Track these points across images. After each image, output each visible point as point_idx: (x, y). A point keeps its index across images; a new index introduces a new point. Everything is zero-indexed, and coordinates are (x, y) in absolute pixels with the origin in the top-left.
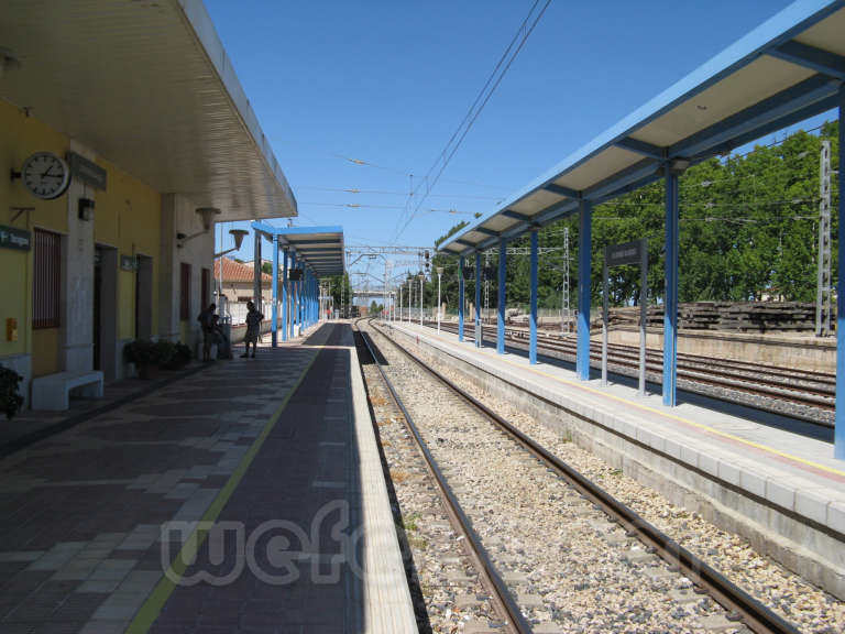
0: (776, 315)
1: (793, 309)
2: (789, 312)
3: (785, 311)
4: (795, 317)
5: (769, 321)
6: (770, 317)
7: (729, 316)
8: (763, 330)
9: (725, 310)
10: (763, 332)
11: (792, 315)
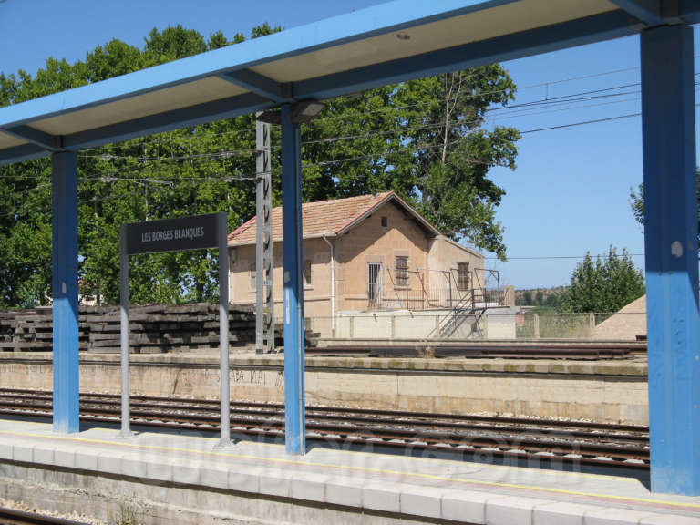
0: (180, 323)
1: (203, 314)
2: (200, 318)
3: (194, 318)
4: (207, 325)
5: (174, 333)
6: (173, 327)
7: (108, 328)
8: (166, 347)
9: (97, 318)
10: (166, 351)
11: (203, 322)
